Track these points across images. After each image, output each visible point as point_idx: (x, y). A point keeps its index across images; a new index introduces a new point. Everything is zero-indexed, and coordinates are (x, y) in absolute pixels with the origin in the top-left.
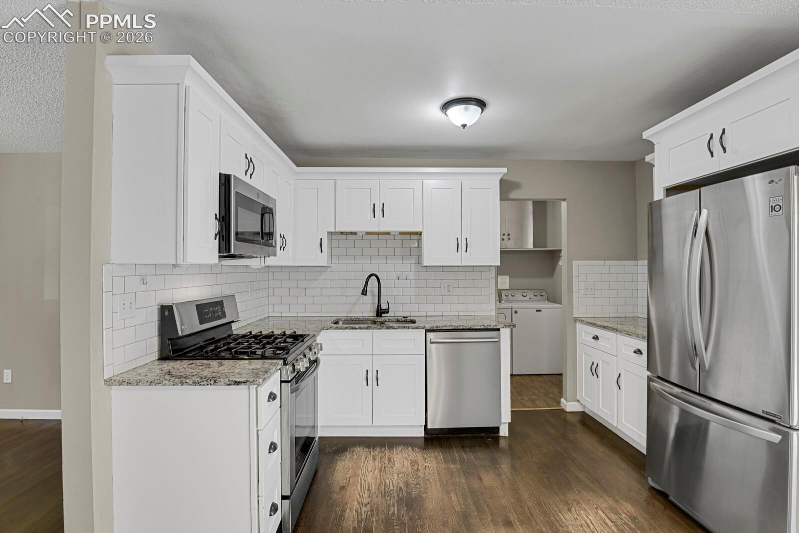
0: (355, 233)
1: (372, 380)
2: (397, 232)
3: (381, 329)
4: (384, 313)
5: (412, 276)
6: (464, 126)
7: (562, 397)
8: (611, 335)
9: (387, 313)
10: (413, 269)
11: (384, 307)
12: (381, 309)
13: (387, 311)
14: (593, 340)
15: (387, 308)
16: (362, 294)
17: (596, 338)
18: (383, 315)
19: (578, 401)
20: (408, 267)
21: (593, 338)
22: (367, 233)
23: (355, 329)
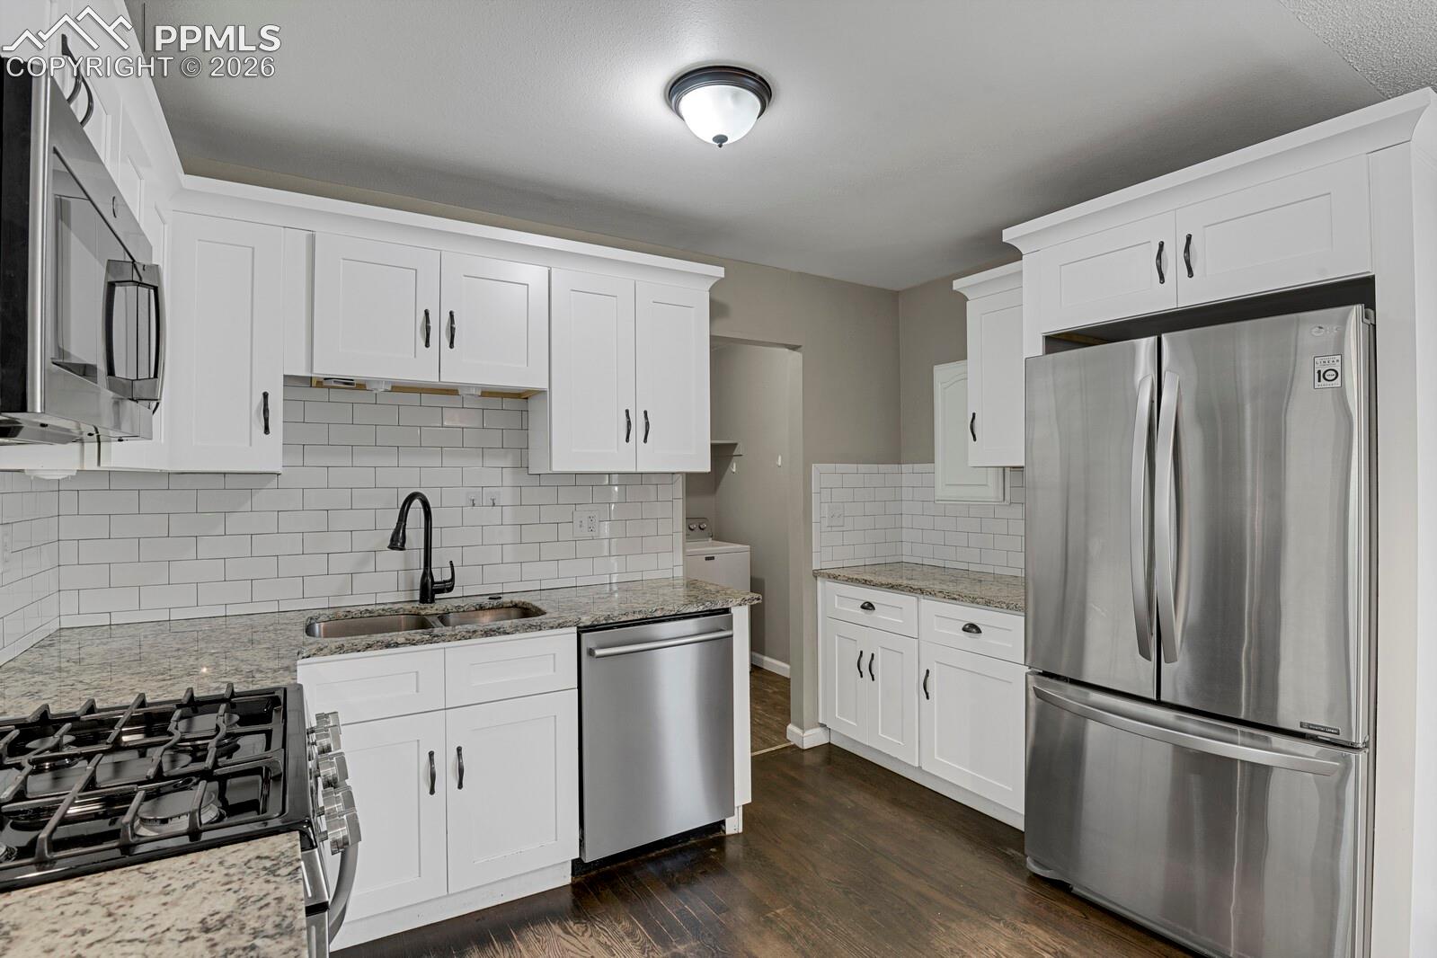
0: (361, 386)
1: (446, 777)
2: (476, 386)
3: (470, 638)
4: (441, 591)
5: (506, 496)
6: (721, 140)
7: (788, 721)
8: (907, 601)
9: (450, 590)
10: (508, 480)
11: (440, 575)
12: (433, 583)
13: (448, 586)
14: (862, 612)
15: (450, 577)
16: (393, 546)
17: (868, 606)
18: (437, 596)
19: (823, 726)
20: (494, 475)
21: (863, 607)
22: (398, 388)
23: (397, 645)
